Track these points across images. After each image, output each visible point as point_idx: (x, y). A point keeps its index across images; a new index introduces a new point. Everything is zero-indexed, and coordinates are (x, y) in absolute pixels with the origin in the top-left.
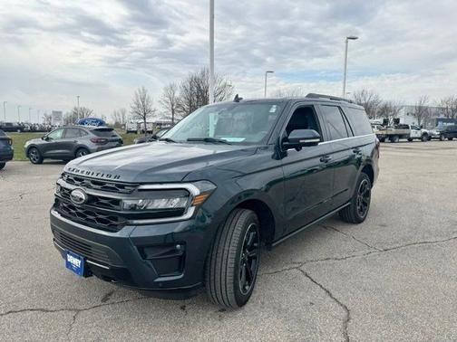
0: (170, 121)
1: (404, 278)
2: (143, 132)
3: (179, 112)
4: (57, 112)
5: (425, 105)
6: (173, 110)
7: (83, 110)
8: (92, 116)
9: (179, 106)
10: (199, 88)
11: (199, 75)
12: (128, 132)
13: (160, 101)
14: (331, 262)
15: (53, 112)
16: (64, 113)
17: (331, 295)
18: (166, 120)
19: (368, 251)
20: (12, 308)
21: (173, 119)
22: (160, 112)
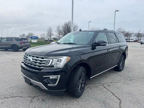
0: (58, 37)
1: (138, 90)
2: (50, 41)
3: (61, 34)
4: (23, 34)
5: (140, 33)
6: (59, 34)
7: (32, 34)
8: (34, 36)
9: (61, 32)
10: (67, 27)
11: (67, 23)
12: (45, 41)
13: (55, 31)
14: (113, 83)
15: (22, 34)
16: (26, 35)
17: (114, 95)
18: (57, 37)
19: (125, 80)
20: (12, 96)
21: (59, 37)
22: (55, 34)
